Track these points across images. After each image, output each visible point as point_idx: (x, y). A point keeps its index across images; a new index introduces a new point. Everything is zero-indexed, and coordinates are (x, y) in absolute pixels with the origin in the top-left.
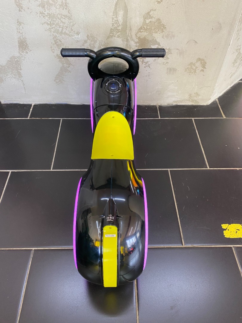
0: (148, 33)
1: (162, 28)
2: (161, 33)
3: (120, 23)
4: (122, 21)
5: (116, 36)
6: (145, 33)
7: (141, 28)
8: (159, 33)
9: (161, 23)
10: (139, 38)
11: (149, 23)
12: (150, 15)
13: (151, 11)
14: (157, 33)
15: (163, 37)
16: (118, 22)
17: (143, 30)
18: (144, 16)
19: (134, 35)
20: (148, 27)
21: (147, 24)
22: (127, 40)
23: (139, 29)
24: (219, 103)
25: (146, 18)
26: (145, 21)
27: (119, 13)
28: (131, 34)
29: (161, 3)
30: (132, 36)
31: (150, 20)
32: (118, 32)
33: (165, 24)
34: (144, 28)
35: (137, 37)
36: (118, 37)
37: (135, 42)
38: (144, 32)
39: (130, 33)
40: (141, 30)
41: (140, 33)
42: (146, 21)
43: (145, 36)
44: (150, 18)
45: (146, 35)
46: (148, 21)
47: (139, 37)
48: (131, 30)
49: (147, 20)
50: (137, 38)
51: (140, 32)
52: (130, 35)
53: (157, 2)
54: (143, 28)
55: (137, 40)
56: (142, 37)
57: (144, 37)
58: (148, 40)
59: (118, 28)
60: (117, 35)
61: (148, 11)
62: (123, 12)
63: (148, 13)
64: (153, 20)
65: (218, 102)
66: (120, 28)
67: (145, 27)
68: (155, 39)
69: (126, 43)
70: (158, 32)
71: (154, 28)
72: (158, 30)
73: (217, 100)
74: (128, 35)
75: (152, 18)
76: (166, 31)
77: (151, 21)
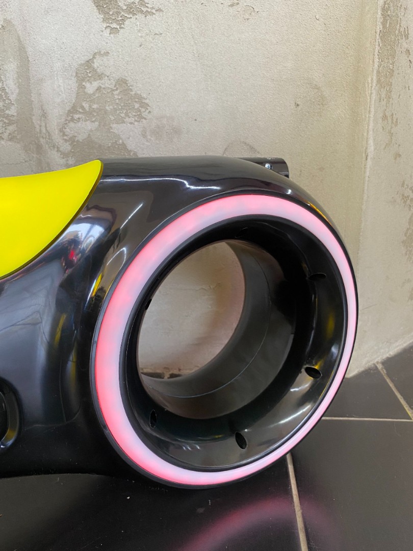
0: (97, 123)
1: (137, 106)
2: (136, 123)
3: (13, 97)
4: (17, 91)
5: (5, 136)
6: (88, 123)
7: (73, 110)
8: (131, 123)
9: (131, 90)
10: (72, 140)
11: (94, 94)
12: (95, 70)
13: (94, 57)
14: (123, 122)
15: (144, 136)
16: (6, 93)
17: (80, 116)
18: (77, 73)
19: (57, 132)
20: (95, 106)
21: (90, 96)
22: (39, 148)
23: (69, 111)
24: (388, 374)
25: (83, 80)
26: (81, 87)
27: (5, 67)
28: (46, 127)
29: (122, 31)
30: (50, 135)
31: (96, 84)
32: (9, 124)
33: (144, 96)
34: (82, 107)
35: (67, 135)
36: (12, 138)
37: (62, 153)
38: (86, 120)
39: (43, 124)
40: (76, 116)
41: (72, 125)
42: (85, 88)
43: (89, 134)
44: (95, 80)
45: (91, 131)
46: (90, 88)
47: (71, 135)
48: (44, 115)
49: (87, 85)
50: (66, 141)
51: (72, 120)
52: (44, 130)
53: (108, 30)
54: (81, 110)
55: (66, 147)
56: (80, 138)
57: (85, 136)
58: (100, 146)
59: (7, 112)
60: (8, 132)
61: (87, 58)
62: (16, 64)
63: (89, 63)
64: (107, 83)
65: (384, 372)
66: (12, 111)
67: (86, 106)
68: (121, 141)
69: (35, 155)
70: (127, 119)
71: (111, 107)
72: (127, 115)
73: (380, 367)
74: (38, 130)
75: (100, 77)
76: (150, 116)
77: (99, 89)
